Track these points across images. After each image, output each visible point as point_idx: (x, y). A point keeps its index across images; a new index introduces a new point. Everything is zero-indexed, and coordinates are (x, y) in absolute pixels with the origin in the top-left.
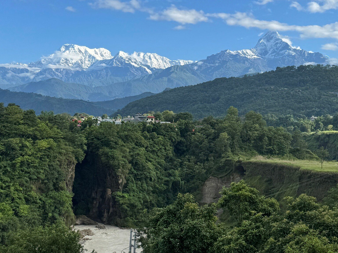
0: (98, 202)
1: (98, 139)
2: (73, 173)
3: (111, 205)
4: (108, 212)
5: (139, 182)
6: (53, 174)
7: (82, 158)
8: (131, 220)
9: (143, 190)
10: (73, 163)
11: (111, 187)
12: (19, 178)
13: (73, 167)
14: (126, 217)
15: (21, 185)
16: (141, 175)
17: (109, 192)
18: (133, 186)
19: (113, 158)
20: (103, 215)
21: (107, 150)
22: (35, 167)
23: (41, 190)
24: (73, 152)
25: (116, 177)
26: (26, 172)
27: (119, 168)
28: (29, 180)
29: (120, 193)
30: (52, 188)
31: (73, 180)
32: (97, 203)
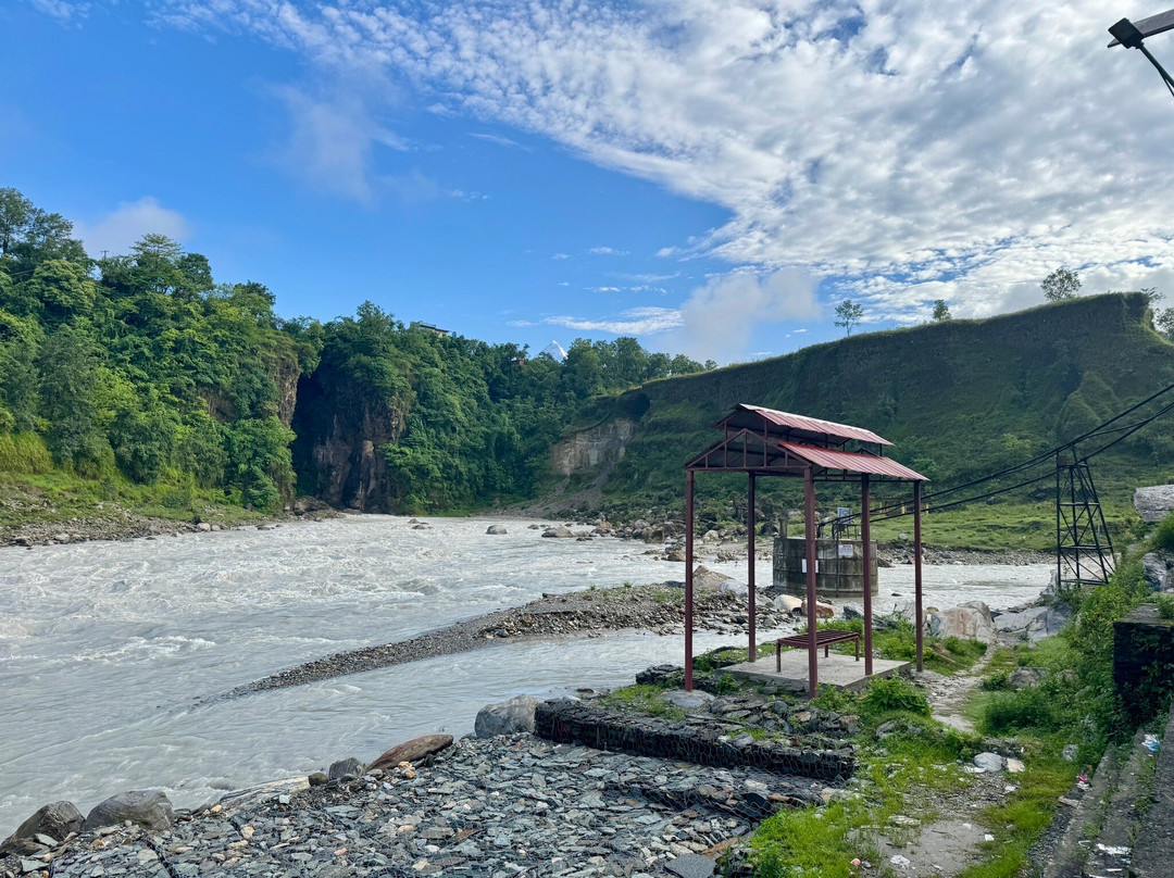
0: (340, 472)
1: (345, 340)
2: (293, 393)
3: (372, 475)
4: (367, 488)
5: (432, 430)
6: (250, 381)
7: (314, 363)
8: (417, 500)
9: (441, 446)
10: (295, 371)
11: (374, 437)
12: (169, 376)
13: (293, 379)
14: (408, 493)
15: (175, 391)
16: (436, 416)
17: (369, 447)
18: (419, 435)
19: (382, 373)
20: (355, 495)
21: (365, 359)
22: (208, 358)
23: (220, 413)
24: (294, 348)
25: (386, 414)
26: (188, 367)
27: (393, 394)
28: (194, 383)
29: (395, 447)
30: (248, 412)
31: (293, 409)
32: (337, 475)
